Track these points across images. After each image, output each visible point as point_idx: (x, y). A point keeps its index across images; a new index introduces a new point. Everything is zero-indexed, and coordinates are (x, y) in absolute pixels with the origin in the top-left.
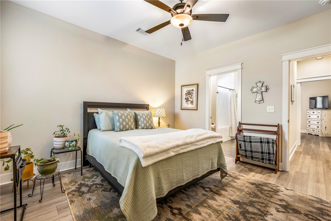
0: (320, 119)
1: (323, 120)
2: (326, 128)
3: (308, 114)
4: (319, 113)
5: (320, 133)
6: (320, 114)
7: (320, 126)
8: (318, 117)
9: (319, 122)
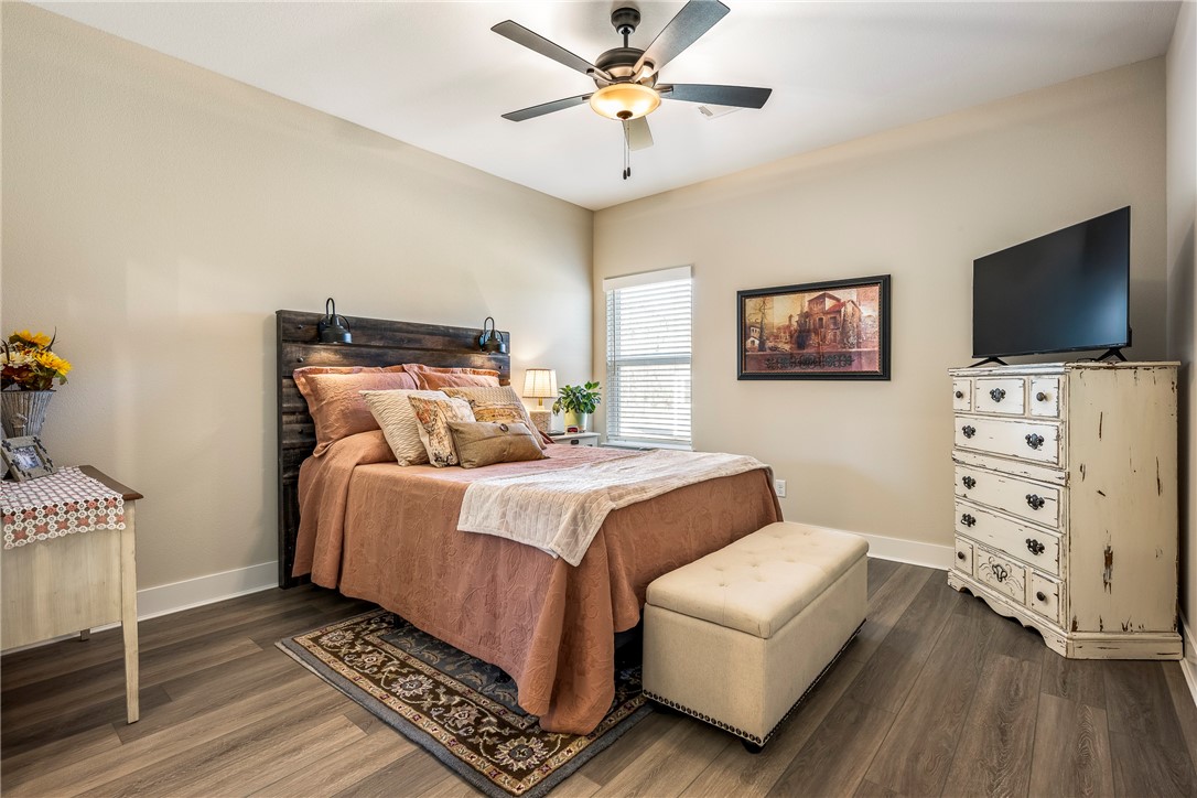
0: (1056, 466)
1: (1076, 474)
2: (1109, 559)
3: (960, 413)
4: (1042, 397)
5: (1051, 608)
6: (1049, 409)
7: (1049, 541)
8: (1035, 442)
9: (1041, 493)
